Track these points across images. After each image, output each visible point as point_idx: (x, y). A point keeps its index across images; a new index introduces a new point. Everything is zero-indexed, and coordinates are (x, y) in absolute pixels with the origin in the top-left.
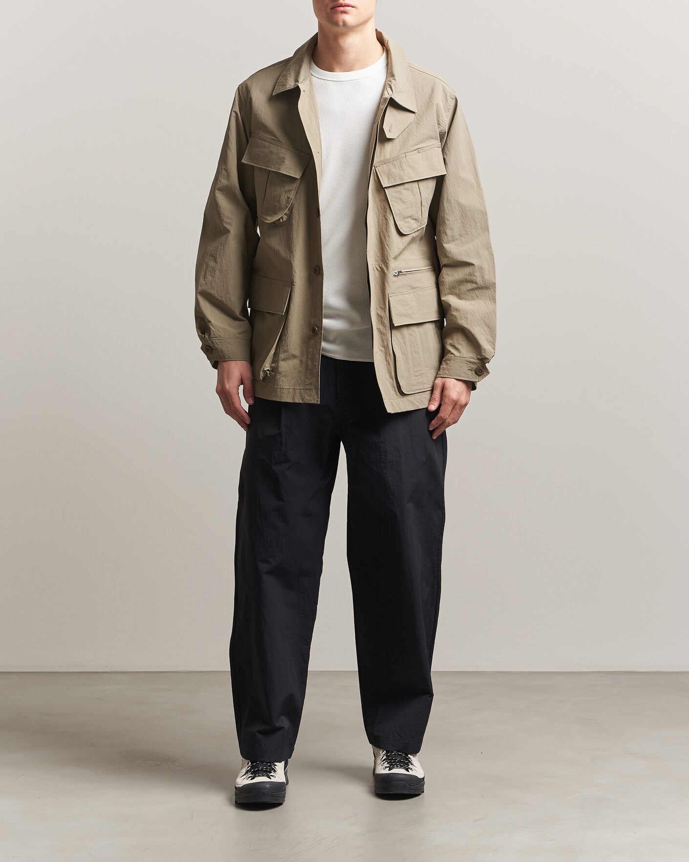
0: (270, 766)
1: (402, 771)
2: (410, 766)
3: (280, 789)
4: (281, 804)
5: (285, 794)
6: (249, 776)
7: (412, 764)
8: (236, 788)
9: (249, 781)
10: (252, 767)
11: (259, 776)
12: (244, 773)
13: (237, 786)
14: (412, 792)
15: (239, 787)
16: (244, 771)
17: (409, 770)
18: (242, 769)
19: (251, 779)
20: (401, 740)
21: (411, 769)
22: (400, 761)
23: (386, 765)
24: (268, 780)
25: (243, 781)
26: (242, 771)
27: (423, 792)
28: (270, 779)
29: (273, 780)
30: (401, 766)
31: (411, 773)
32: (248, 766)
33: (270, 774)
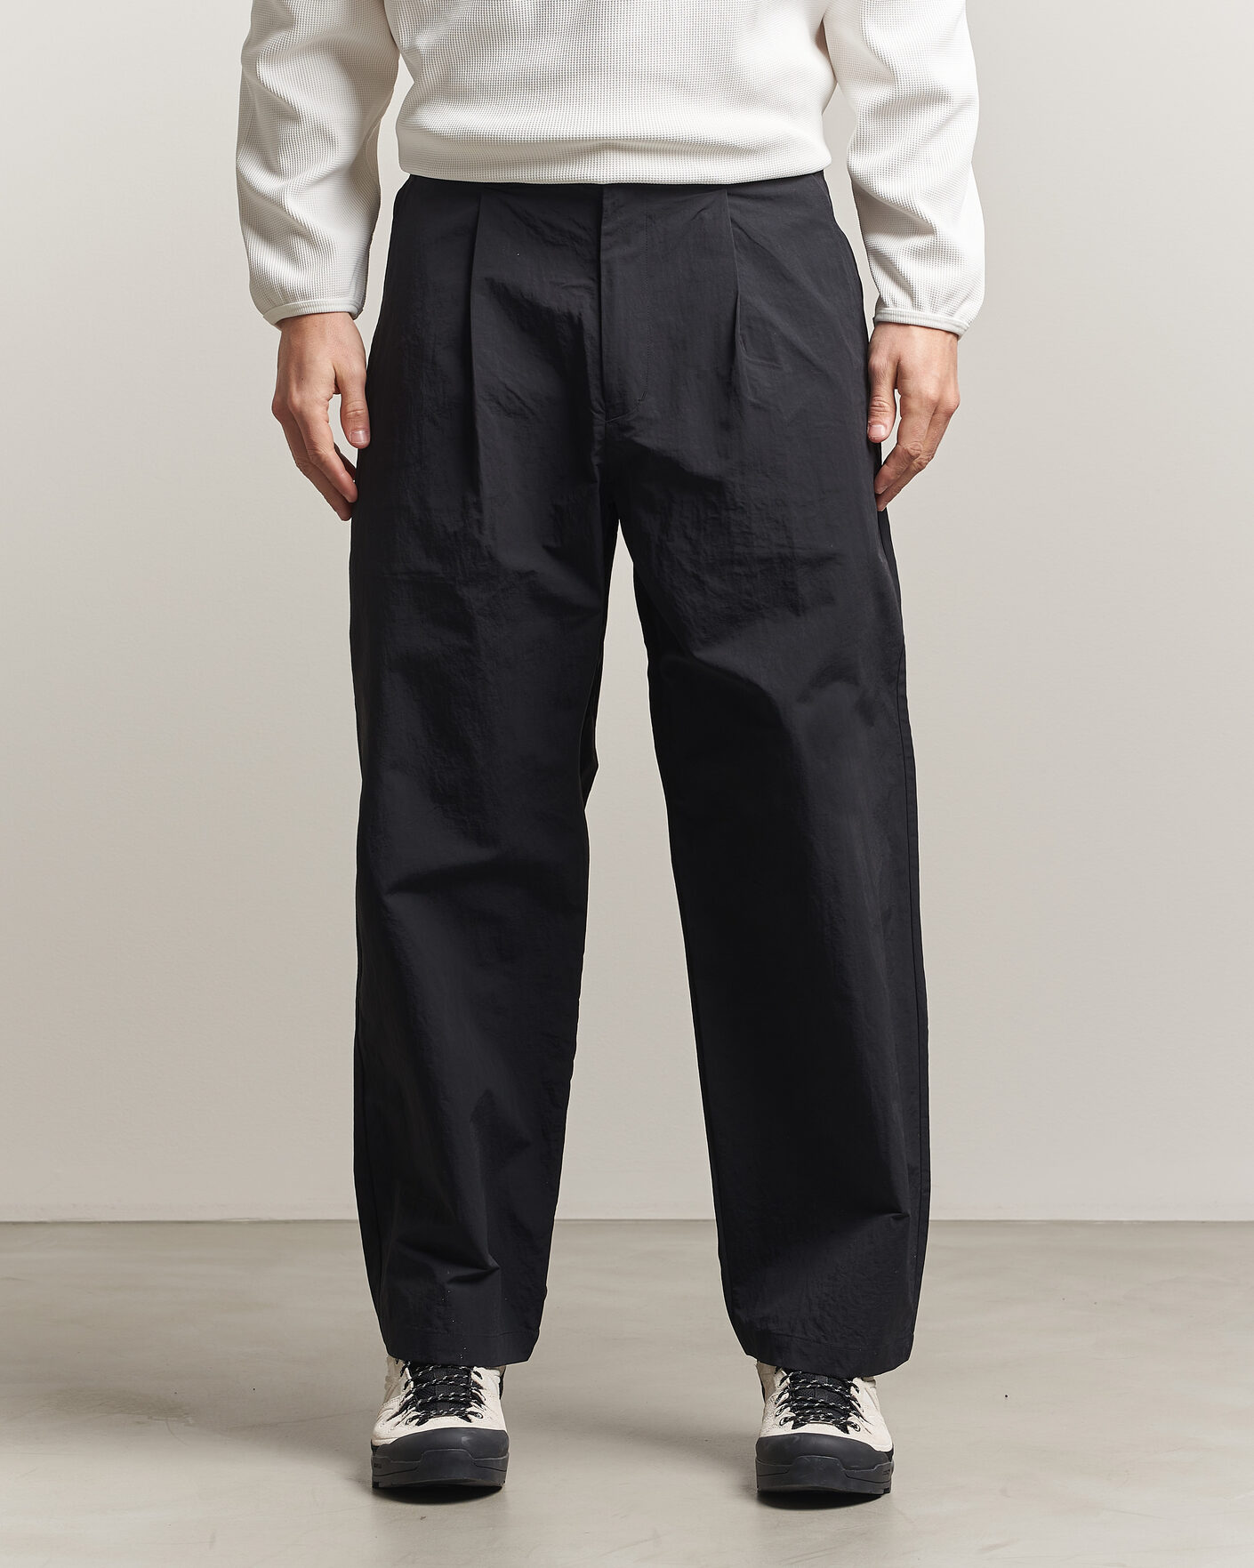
0: (466, 1389)
1: (831, 1430)
2: (853, 1419)
3: (492, 1447)
4: (497, 1489)
5: (506, 1461)
6: (411, 1416)
7: (858, 1415)
8: (374, 1448)
9: (413, 1429)
10: (418, 1394)
11: (439, 1415)
12: (397, 1409)
13: (379, 1442)
14: (853, 1487)
15: (385, 1446)
16: (395, 1404)
17: (849, 1427)
18: (387, 1400)
19: (418, 1424)
20: (823, 1340)
21: (855, 1427)
22: (825, 1406)
23: (787, 1413)
24: (464, 1424)
25: (393, 1428)
26: (390, 1405)
27: (887, 1491)
28: (470, 1421)
29: (476, 1423)
30: (828, 1418)
31: (853, 1435)
32: (407, 1390)
33: (469, 1410)
